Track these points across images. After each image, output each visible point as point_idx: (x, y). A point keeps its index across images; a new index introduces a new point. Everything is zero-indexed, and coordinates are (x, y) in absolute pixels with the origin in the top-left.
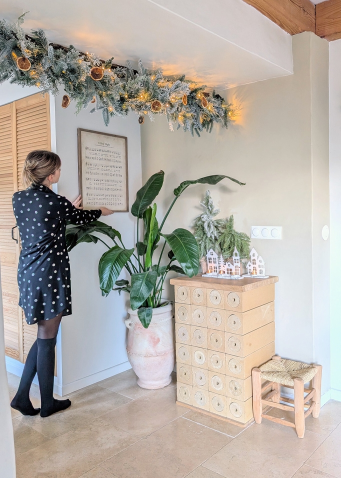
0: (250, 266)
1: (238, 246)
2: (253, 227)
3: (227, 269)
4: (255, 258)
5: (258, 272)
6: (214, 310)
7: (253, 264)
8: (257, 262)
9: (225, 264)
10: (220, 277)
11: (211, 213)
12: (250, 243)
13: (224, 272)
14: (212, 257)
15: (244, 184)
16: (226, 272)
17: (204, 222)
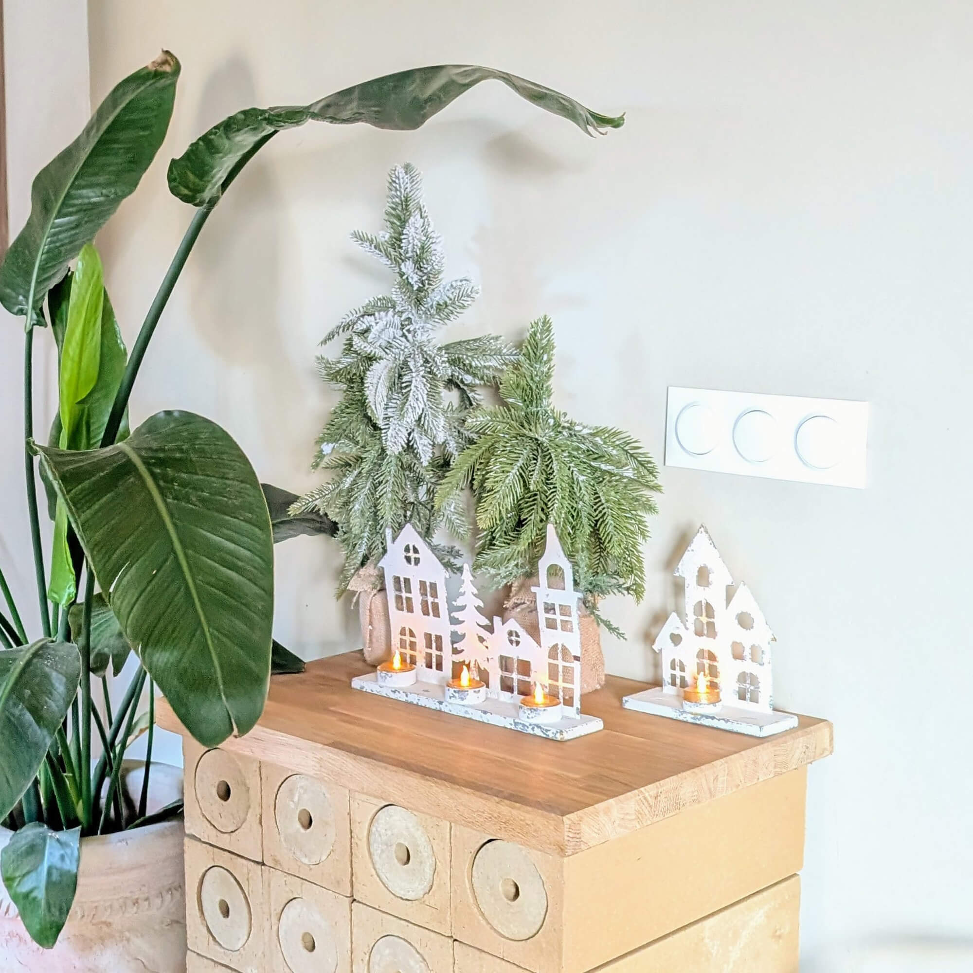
0: (676, 639)
1: (574, 514)
2: (679, 397)
3: (505, 663)
4: (714, 595)
5: (728, 684)
6: (395, 927)
7: (699, 633)
8: (725, 620)
9: (490, 629)
10: (454, 706)
11: (419, 302)
12: (655, 498)
13: (484, 678)
14: (415, 574)
15: (615, 123)
16: (495, 675)
17: (370, 359)
